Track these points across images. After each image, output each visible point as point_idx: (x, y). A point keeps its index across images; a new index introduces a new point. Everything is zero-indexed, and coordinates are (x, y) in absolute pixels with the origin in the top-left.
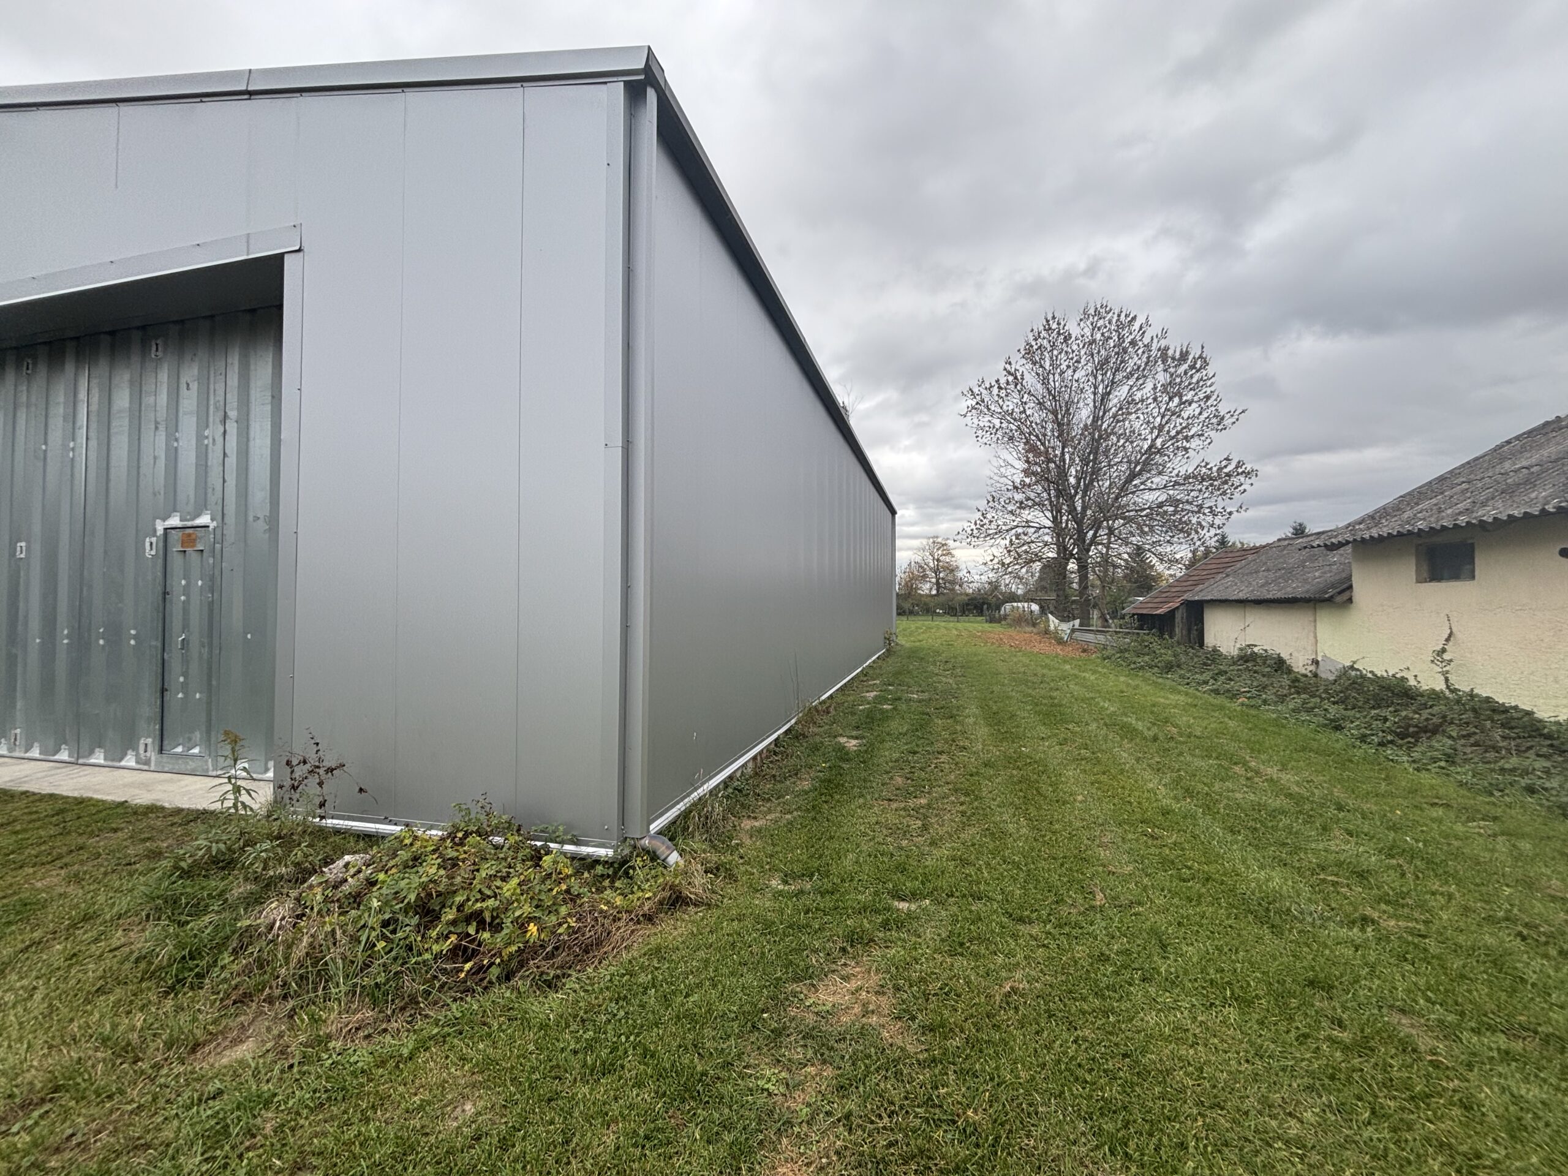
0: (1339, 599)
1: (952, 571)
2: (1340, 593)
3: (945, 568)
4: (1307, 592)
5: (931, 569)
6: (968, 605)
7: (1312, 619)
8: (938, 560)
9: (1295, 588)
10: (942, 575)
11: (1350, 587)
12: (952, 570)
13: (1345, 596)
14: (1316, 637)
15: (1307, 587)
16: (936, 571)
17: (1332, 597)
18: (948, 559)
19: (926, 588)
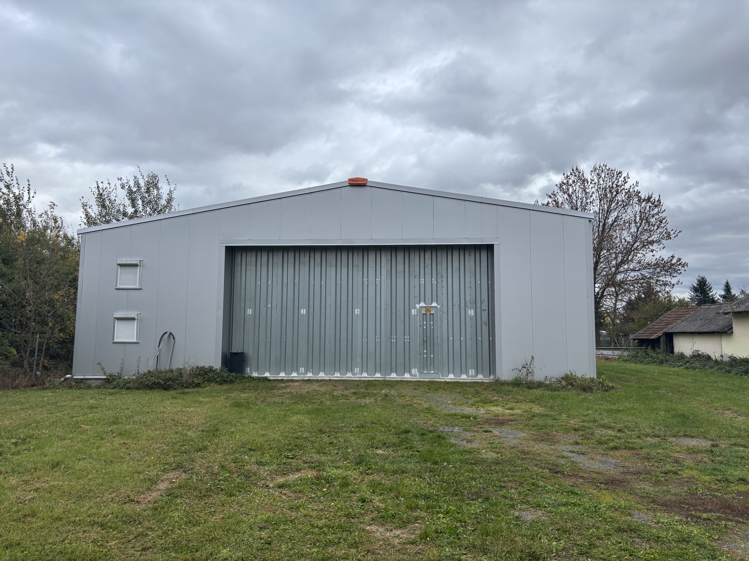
0: (729, 332)
2: (729, 330)
4: (718, 329)
7: (720, 340)
9: (713, 328)
11: (732, 328)
13: (731, 330)
14: (721, 347)
15: (718, 327)
17: (726, 331)
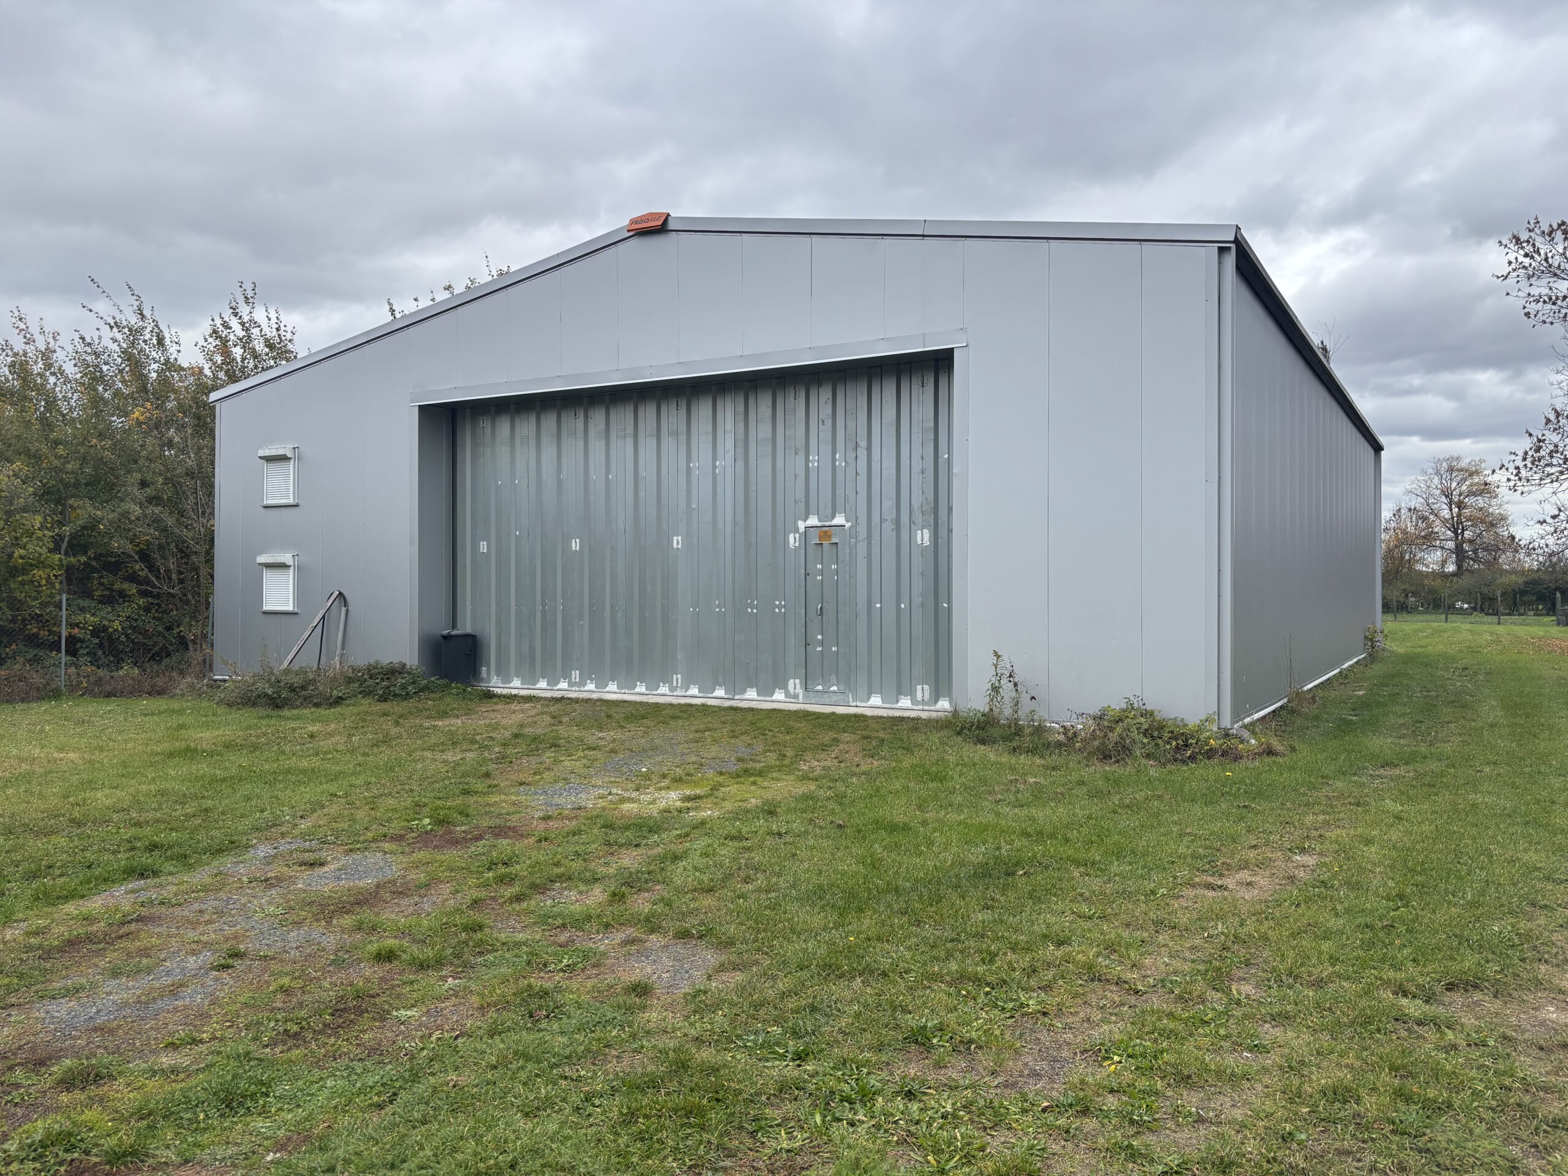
1: (1492, 525)
3: (1475, 521)
5: (1444, 521)
6: (1523, 593)
8: (1460, 505)
10: (1468, 534)
12: (1492, 522)
16: (1456, 527)
18: (1481, 502)
19: (1431, 561)
